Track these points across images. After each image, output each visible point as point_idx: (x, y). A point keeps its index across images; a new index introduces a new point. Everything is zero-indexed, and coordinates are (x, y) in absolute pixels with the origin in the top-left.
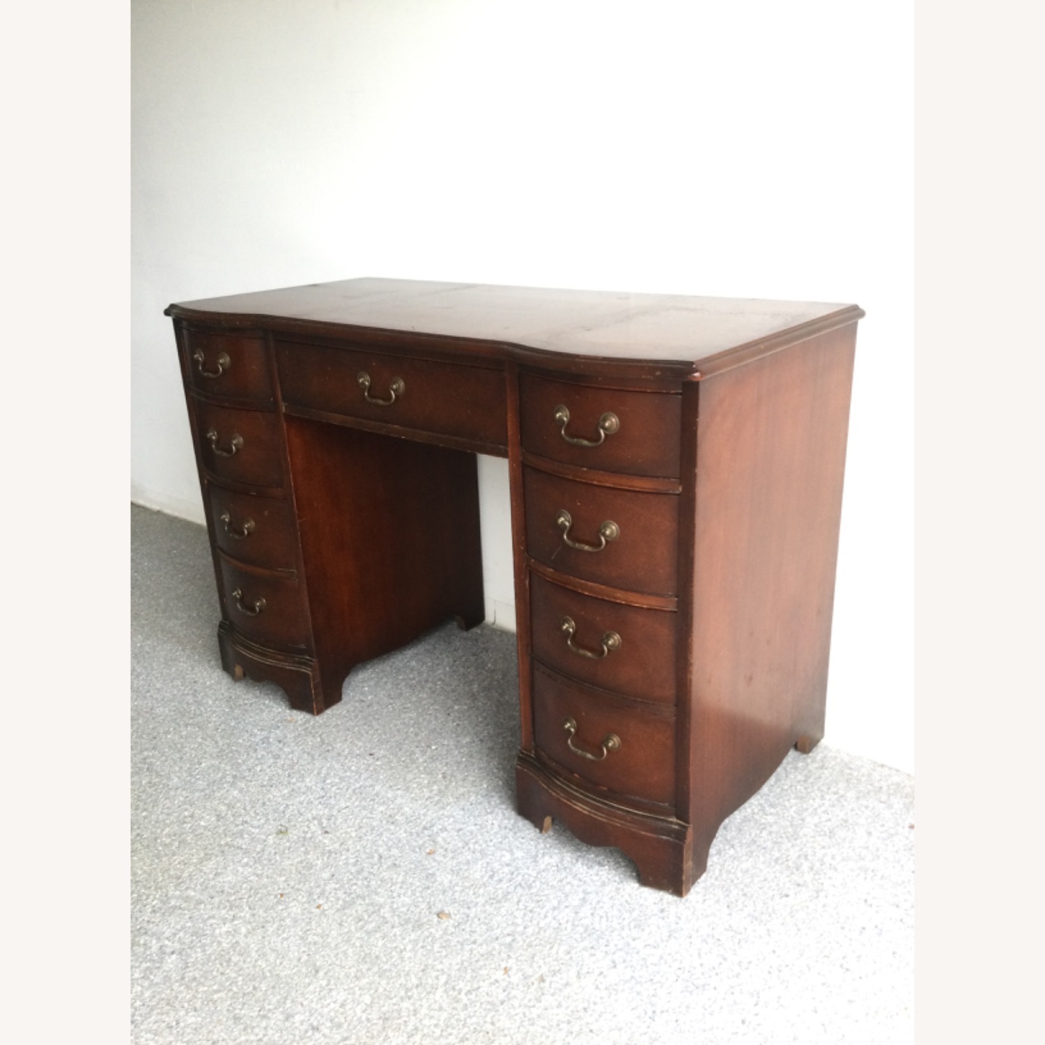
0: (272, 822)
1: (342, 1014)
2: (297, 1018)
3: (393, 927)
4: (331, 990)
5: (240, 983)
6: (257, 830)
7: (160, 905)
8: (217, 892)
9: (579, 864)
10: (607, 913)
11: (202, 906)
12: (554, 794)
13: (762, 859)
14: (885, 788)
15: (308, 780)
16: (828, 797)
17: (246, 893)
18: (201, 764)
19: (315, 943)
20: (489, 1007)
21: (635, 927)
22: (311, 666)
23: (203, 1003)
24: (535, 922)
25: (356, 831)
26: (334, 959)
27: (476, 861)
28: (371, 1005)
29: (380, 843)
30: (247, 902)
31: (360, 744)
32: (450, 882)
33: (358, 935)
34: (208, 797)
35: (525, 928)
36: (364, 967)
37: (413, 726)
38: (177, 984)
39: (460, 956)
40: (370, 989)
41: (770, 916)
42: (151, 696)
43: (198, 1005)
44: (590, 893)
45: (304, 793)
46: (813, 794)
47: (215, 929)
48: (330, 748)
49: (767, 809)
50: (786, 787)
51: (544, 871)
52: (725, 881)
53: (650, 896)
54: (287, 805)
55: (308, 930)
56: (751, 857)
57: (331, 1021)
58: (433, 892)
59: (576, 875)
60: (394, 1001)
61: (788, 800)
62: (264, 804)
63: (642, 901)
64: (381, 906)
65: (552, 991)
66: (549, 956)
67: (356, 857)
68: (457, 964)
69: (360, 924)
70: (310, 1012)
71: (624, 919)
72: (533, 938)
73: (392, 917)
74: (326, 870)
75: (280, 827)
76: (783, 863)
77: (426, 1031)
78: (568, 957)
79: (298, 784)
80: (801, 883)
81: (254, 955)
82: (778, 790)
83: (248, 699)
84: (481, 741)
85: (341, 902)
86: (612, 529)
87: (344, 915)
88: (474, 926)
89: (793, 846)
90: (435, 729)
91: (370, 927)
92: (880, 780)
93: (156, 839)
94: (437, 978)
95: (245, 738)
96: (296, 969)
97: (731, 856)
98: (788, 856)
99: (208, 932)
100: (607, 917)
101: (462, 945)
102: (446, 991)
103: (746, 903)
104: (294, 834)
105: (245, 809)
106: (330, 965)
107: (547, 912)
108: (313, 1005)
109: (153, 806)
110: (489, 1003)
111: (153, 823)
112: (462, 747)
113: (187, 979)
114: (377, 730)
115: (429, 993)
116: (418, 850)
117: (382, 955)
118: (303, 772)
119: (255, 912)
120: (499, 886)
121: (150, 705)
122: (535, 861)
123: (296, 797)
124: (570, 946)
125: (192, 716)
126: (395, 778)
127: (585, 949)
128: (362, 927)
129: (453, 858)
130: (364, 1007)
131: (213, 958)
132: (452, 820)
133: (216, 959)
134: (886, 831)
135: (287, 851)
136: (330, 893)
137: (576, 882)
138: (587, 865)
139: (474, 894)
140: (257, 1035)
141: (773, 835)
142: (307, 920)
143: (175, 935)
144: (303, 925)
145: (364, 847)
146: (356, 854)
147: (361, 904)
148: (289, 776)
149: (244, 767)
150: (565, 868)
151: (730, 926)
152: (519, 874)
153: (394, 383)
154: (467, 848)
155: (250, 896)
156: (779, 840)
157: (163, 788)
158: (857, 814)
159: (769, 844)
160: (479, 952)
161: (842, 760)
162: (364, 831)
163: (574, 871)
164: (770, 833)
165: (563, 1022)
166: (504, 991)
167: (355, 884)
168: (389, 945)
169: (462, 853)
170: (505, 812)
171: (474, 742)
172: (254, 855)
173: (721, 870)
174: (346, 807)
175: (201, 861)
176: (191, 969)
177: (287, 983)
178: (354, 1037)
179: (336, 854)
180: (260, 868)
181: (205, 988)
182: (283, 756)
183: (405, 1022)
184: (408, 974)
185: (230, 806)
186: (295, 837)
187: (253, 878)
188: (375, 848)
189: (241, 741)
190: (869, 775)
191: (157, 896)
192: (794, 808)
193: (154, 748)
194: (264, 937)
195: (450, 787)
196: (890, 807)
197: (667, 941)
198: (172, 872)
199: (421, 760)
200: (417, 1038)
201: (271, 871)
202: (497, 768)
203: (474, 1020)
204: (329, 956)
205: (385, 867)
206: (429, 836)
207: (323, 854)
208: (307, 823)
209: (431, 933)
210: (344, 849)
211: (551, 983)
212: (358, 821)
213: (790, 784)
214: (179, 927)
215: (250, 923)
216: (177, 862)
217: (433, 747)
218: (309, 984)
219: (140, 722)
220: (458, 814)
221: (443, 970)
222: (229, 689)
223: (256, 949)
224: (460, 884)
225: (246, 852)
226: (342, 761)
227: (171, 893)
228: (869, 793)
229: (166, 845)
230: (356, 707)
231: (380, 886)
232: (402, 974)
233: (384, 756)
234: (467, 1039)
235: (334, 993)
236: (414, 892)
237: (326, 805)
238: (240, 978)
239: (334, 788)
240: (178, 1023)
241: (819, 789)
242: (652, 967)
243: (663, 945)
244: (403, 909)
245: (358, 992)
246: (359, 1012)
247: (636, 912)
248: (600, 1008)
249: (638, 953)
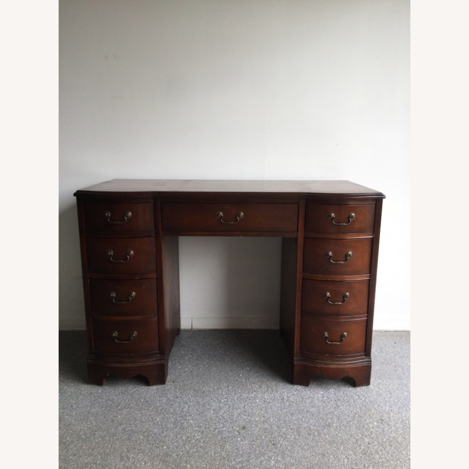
1: (352, 460)
3: (323, 430)
4: (337, 457)
6: (225, 428)
11: (251, 461)
15: (214, 404)
17: (259, 448)
18: (156, 420)
19: (309, 448)
20: (382, 434)
24: (356, 407)
25: (261, 411)
26: (323, 449)
29: (276, 410)
30: (265, 450)
33: (317, 438)
34: (183, 428)
35: (356, 410)
36: (335, 445)
39: (353, 427)
45: (220, 409)
48: (202, 391)
54: (221, 415)
55: (300, 446)
60: (358, 448)
64: (309, 427)
65: (389, 421)
66: (374, 414)
67: (276, 418)
68: (356, 429)
69: (312, 435)
73: (317, 428)
74: (273, 427)
78: (378, 411)
79: (213, 407)
85: (295, 433)
87: (303, 436)
90: (231, 370)
91: (316, 434)
93: (188, 452)
94: (358, 436)
102: (366, 437)
103: (392, 377)
105: (206, 425)
106: (324, 451)
107: (354, 403)
108: (340, 464)
109: (164, 443)
111: (175, 448)
112: (250, 371)
114: (210, 378)
115: (363, 441)
117: (333, 439)
118: (207, 403)
119: (273, 451)
120: (331, 404)
122: (329, 392)
123: (220, 412)
124: (374, 408)
125: (115, 405)
126: (245, 390)
127: (378, 407)
128: (314, 436)
129: (305, 403)
132: (286, 393)
136: (287, 432)
139: (328, 409)
142: (294, 444)
144: (296, 446)
145: (273, 414)
146: (274, 417)
147: (302, 430)
148: (203, 406)
149: (178, 412)
157: (155, 435)
160: (356, 423)
166: (379, 428)
167: (290, 425)
168: (331, 436)
171: (251, 368)
172: (239, 436)
175: (222, 448)
177: (322, 464)
178: (365, 464)
179: (267, 420)
180: (249, 438)
183: (371, 451)
185: (199, 427)
187: (252, 443)
188: (277, 412)
189: (158, 405)
194: (291, 457)
196: (384, 340)
198: (218, 458)
199: (244, 381)
200: (380, 453)
201: (255, 437)
203: (385, 439)
204: (319, 449)
205: (290, 416)
206: (287, 401)
207: (263, 423)
209: (336, 426)
210: (268, 418)
211: (385, 419)
216: (213, 454)
217: (241, 375)
218: (329, 459)
220: (285, 390)
223: (294, 461)
224: (320, 409)
225: (235, 437)
226: (215, 393)
227: (231, 464)
229: (197, 452)
231: (298, 422)
232: (348, 440)
233: (228, 385)
235: (340, 457)
236: (311, 418)
237: (236, 409)
239: (229, 402)
242: (399, 402)
243: (392, 396)
244: (317, 424)
245: (346, 453)
246: (355, 457)
247: (374, 392)
248: (404, 418)
249: (390, 401)
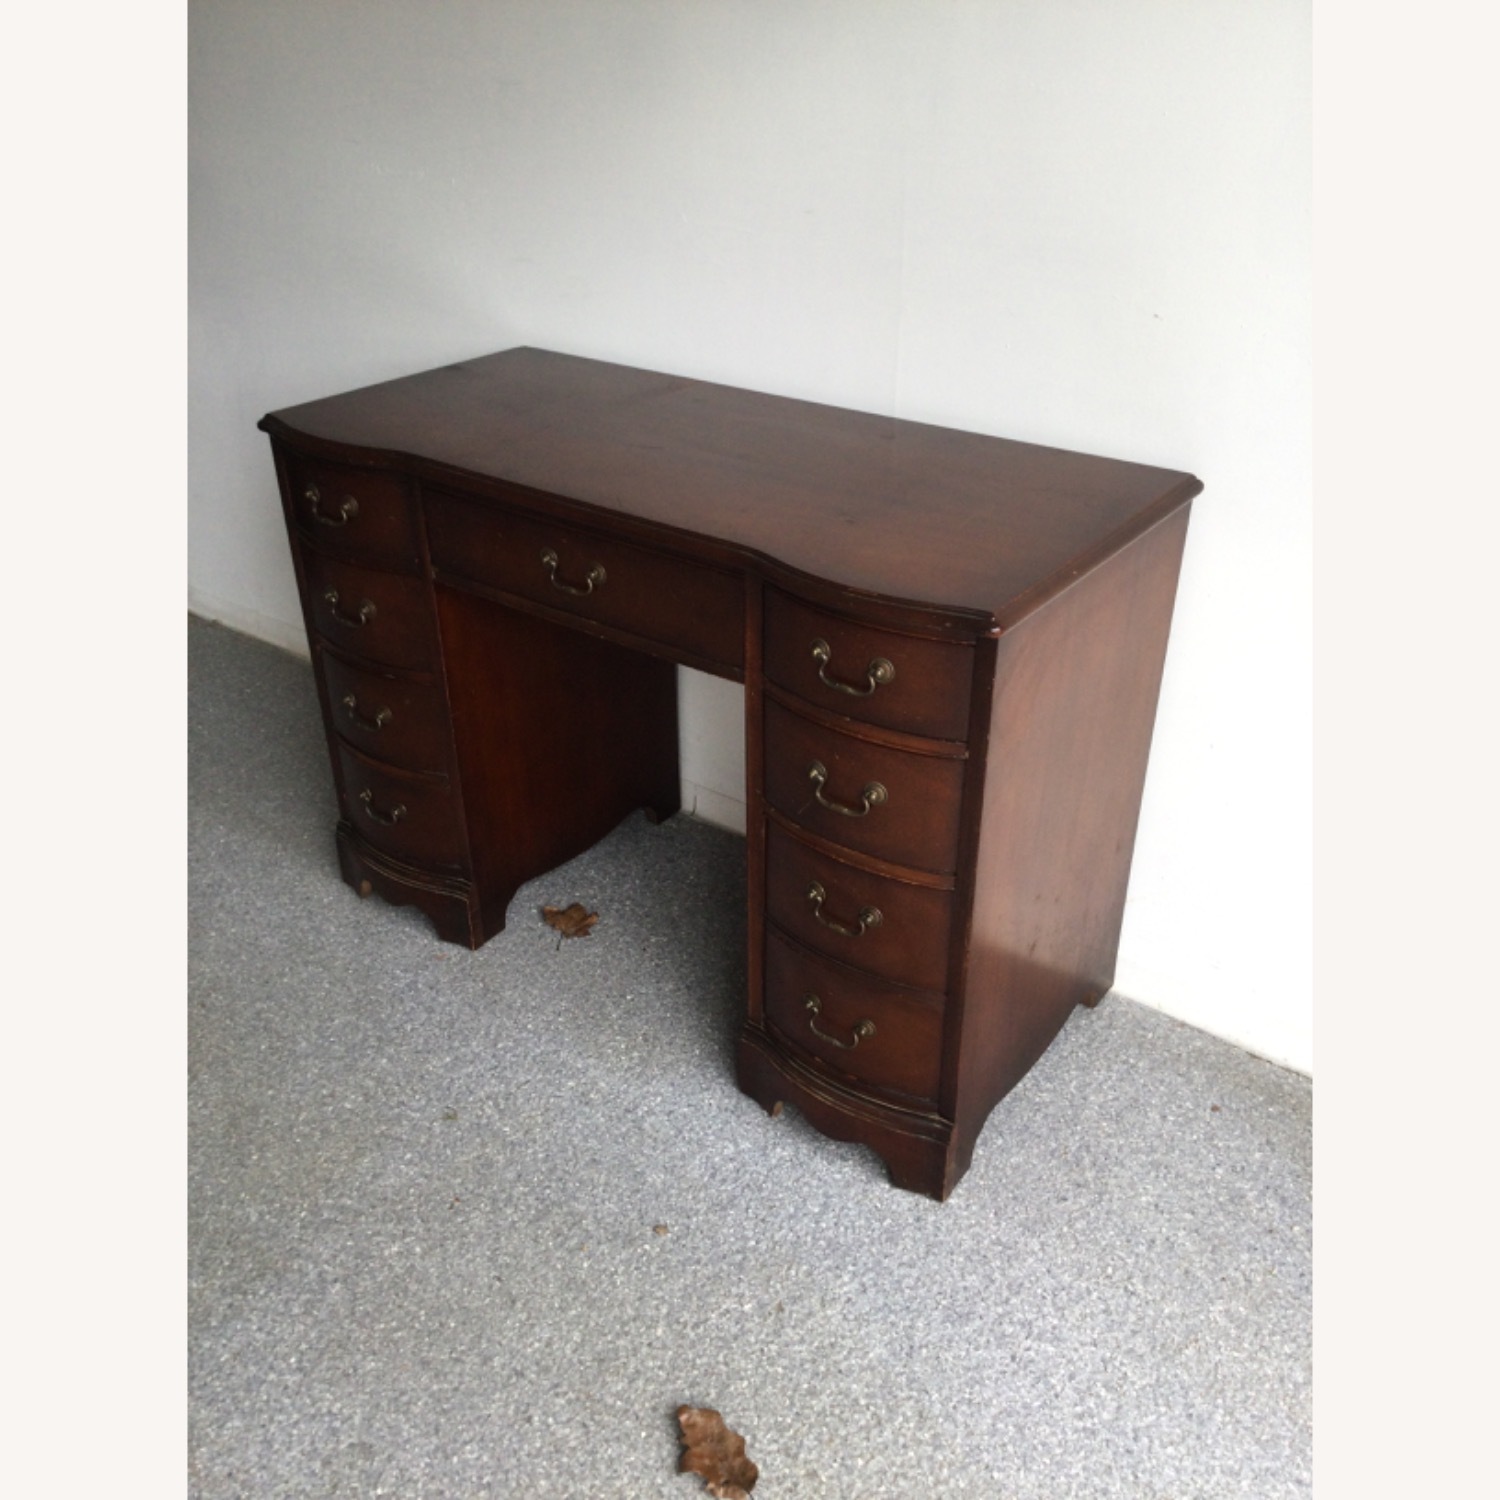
0: (436, 1103)
1: (550, 1354)
2: (497, 1362)
3: (599, 1243)
4: (533, 1326)
5: (423, 1318)
6: (418, 1115)
7: (310, 1218)
8: (379, 1199)
9: (818, 1159)
10: (853, 1222)
11: (363, 1219)
12: (788, 1077)
13: (1036, 1151)
14: (1184, 1055)
15: (474, 1044)
16: (1116, 1067)
17: (415, 1201)
18: (333, 1020)
19: (508, 1266)
20: (720, 1344)
21: (887, 1241)
22: (467, 892)
23: (381, 1343)
24: (768, 1235)
25: (542, 1115)
26: (532, 1286)
27: (693, 1155)
28: (583, 1343)
29: (573, 1131)
30: (418, 1212)
31: (535, 992)
32: (664, 1183)
33: (558, 1254)
34: (350, 1068)
35: (757, 1243)
36: (570, 1296)
37: (600, 966)
38: (347, 1321)
39: (682, 1280)
40: (579, 1324)
41: (1045, 1225)
42: (252, 920)
43: (376, 1346)
44: (832, 1196)
45: (472, 1062)
46: (1097, 1063)
47: (382, 1249)
48: (497, 998)
49: (1042, 1083)
50: (1065, 1054)
51: (776, 1167)
52: (992, 1180)
53: (904, 1201)
54: (452, 1080)
55: (497, 1249)
56: (1022, 1148)
57: (537, 1364)
58: (644, 1196)
59: (815, 1173)
60: (609, 1338)
61: (1068, 1071)
62: (422, 1077)
63: (894, 1207)
64: (583, 1216)
65: (792, 1323)
66: (787, 1279)
67: (546, 1150)
68: (680, 1290)
69: (560, 1239)
70: (511, 1353)
71: (873, 1230)
72: (767, 1256)
73: (597, 1229)
74: (511, 1168)
75: (446, 1110)
76: (1060, 1156)
77: (649, 1374)
78: (809, 1280)
79: (463, 1050)
80: (1082, 1182)
81: (434, 1281)
82: (1056, 1058)
83: (382, 925)
84: (688, 987)
85: (533, 1212)
86: (878, 793)
87: (538, 1228)
88: (697, 1240)
89: (1073, 1134)
90: (628, 971)
91: (573, 1243)
92: (1180, 1044)
93: (291, 1128)
94: (657, 1308)
95: (385, 982)
96: (487, 1300)
97: (999, 1147)
98: (1066, 1147)
99: (375, 1253)
100: (854, 1228)
101: (684, 1265)
102: (669, 1325)
103: (1017, 1209)
104: (465, 1120)
105: (398, 1085)
106: (529, 1293)
107: (783, 1221)
108: (514, 1344)
109: (281, 1082)
110: (720, 1338)
111: (284, 1105)
112: (666, 996)
113: (358, 1315)
114: (554, 972)
115: (649, 1328)
116: (620, 1140)
117: (589, 1280)
118: (467, 1032)
119: (429, 1225)
120: (723, 1188)
121: (253, 933)
122: (764, 1154)
123: (462, 1068)
124: (812, 1266)
125: (311, 949)
126: (584, 1041)
127: (829, 1269)
128: (562, 1245)
129: (664, 1151)
130: (574, 1347)
131: (386, 1286)
132: (659, 1099)
133: (389, 1288)
134: (1184, 1114)
135: (459, 1143)
136: (519, 1199)
137: (815, 1183)
138: (827, 1159)
139: (694, 1198)
140: (451, 1382)
141: (1050, 1119)
142: (494, 1236)
143: (335, 1257)
144: (490, 1242)
145: (555, 1137)
146: (546, 1147)
147: (557, 1214)
148: (450, 1037)
149: (390, 1025)
150: (801, 1164)
151: (998, 1239)
152: (746, 1172)
153: (592, 571)
154: (680, 1137)
155: (420, 1206)
156: (1057, 1125)
157: (290, 1055)
158: (1150, 1091)
159: (1044, 1131)
160: (704, 1275)
161: (1134, 1017)
162: (552, 1114)
163: (812, 1167)
164: (1046, 1116)
165: (807, 1361)
166: (737, 1323)
167: (549, 1187)
168: (596, 1267)
169: (675, 1144)
170: (725, 1088)
171: (679, 989)
172: (419, 1148)
173: (987, 1166)
174: (528, 1082)
175: (354, 1157)
176: (361, 1302)
177: (479, 1318)
178: (566, 1383)
179: (520, 1146)
180: (428, 1166)
181: (382, 1326)
182: (438, 1010)
183: (624, 1363)
184: (622, 1304)
185: (380, 1082)
186: (467, 1124)
187: (421, 1180)
188: (568, 1138)
189: (380, 987)
190: (1167, 1037)
191: (305, 1206)
192: (1074, 1083)
193: (268, 998)
194: (444, 1259)
195: (654, 1054)
196: (1189, 1081)
197: (924, 1258)
198: (318, 1173)
199: (614, 1016)
200: (640, 1383)
201: (442, 1170)
202: (710, 1027)
203: (705, 1360)
204: (526, 1282)
205: (582, 1163)
206: (633, 1121)
207: (504, 1146)
208: (479, 1104)
209: (646, 1251)
210: (530, 1140)
211: (791, 1312)
212: (543, 1101)
213: (1070, 1050)
214: (338, 1247)
215: (424, 1240)
216: (322, 1159)
217: (629, 997)
218: (506, 1318)
219: (244, 958)
220: (667, 1090)
221: (663, 1297)
222: (354, 909)
223: (436, 1274)
224: (676, 1185)
225: (408, 1146)
226: (514, 1016)
227: (321, 1202)
228: (1165, 1062)
229: (305, 1136)
230: (524, 938)
231: (578, 1189)
232: (616, 1304)
233: (567, 1010)
234: (698, 1384)
235: (537, 1329)
236: (620, 1196)
237: (501, 1079)
238: (423, 1312)
239: (509, 1055)
240: (355, 1370)
241: (1105, 1055)
242: (907, 1291)
243: (919, 1264)
244: (610, 1220)
245: (565, 1328)
246: (568, 1352)
247: (888, 1221)
248: (849, 1343)
249: (891, 1274)
